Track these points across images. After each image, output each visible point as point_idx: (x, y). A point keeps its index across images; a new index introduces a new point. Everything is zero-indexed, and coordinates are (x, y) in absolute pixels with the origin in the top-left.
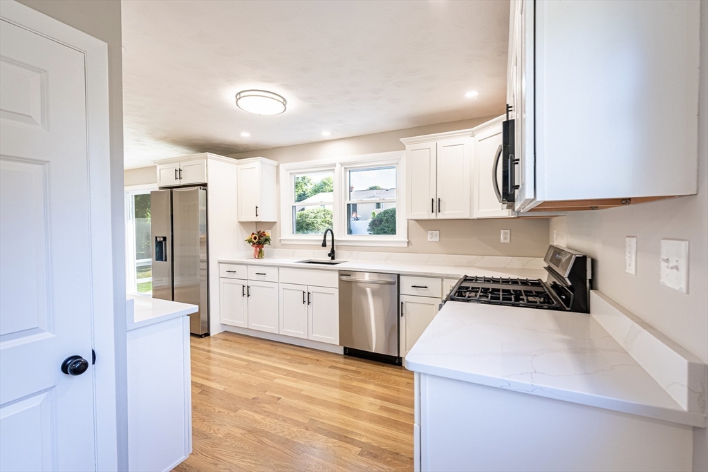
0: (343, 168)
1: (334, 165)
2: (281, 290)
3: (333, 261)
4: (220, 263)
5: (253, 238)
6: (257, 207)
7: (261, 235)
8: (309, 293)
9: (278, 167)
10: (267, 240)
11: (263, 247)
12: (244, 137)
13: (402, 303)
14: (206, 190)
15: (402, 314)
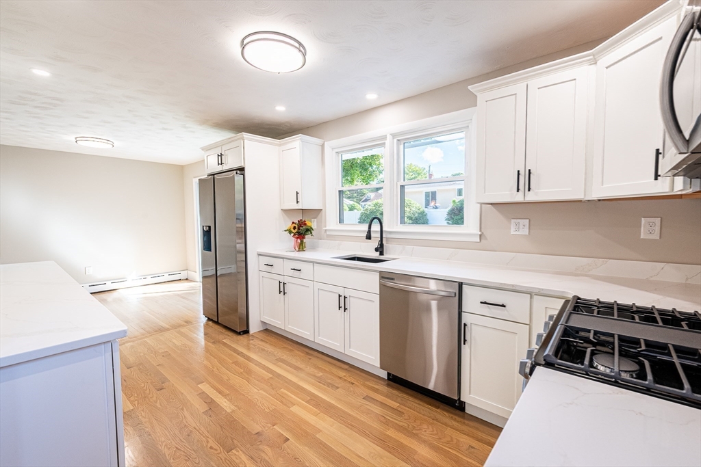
0: (395, 140)
1: (385, 137)
2: (316, 291)
3: (382, 257)
4: (260, 255)
5: (292, 227)
6: (297, 193)
7: (301, 224)
8: (345, 298)
9: (323, 146)
10: (309, 230)
11: (304, 238)
12: (280, 111)
13: (465, 325)
14: (243, 175)
15: (465, 341)
